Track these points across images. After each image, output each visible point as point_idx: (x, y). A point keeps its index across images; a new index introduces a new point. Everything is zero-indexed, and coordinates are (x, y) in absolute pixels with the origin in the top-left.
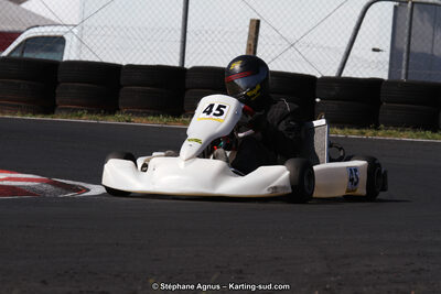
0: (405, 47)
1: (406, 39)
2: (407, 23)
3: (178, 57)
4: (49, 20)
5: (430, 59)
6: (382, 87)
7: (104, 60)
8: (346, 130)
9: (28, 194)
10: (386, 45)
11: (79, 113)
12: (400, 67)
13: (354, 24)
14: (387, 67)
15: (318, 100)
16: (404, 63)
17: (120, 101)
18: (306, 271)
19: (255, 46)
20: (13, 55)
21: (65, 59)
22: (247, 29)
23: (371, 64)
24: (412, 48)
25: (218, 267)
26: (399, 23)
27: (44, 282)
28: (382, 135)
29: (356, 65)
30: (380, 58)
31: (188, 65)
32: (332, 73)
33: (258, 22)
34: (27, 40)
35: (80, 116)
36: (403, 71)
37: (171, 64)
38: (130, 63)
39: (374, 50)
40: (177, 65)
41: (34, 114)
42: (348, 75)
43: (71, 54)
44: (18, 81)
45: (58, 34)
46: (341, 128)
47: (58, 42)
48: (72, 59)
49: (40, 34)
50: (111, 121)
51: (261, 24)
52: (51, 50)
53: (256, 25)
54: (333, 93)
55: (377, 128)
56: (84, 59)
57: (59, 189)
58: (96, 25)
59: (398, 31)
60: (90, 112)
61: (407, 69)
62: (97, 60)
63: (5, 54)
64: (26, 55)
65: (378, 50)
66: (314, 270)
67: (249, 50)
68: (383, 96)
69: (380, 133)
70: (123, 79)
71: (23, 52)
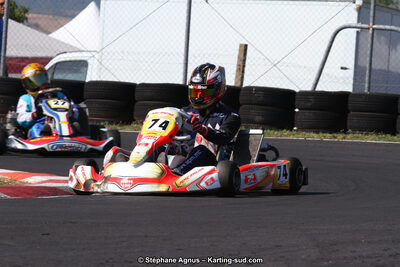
0: (368, 65)
1: (368, 59)
2: (369, 46)
3: (182, 77)
4: (75, 47)
5: (387, 74)
6: (350, 98)
7: (122, 81)
8: (321, 134)
10: (351, 65)
12: (364, 81)
13: (325, 47)
14: (352, 82)
15: (297, 110)
16: (367, 78)
17: (135, 113)
19: (244, 66)
21: (88, 80)
22: (237, 53)
23: (339, 80)
24: (373, 66)
28: (350, 138)
29: (327, 80)
30: (347, 75)
32: (308, 88)
33: (246, 46)
34: (57, 64)
36: (367, 85)
37: (176, 82)
38: (142, 82)
39: (342, 68)
40: (181, 83)
42: (320, 90)
43: (92, 75)
45: (83, 59)
46: (317, 133)
47: (84, 64)
48: (94, 79)
49: (68, 59)
50: (128, 130)
51: (249, 47)
52: (76, 72)
53: (244, 49)
54: (309, 104)
55: (345, 132)
56: (104, 80)
58: (114, 51)
59: (361, 52)
60: (111, 123)
61: (369, 83)
62: (116, 80)
64: (56, 77)
65: (345, 69)
66: (309, 256)
67: (238, 70)
68: (350, 106)
69: (349, 136)
70: (137, 95)
71: (53, 74)
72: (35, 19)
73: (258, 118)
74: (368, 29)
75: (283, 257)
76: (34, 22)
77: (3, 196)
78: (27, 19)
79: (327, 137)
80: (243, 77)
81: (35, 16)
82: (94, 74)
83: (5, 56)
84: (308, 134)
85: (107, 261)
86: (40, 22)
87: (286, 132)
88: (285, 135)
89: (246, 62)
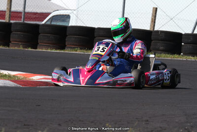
4: (63, 7)
7: (88, 26)
8: (196, 57)
11: (76, 49)
15: (183, 44)
18: (177, 121)
19: (155, 19)
20: (47, 23)
21: (70, 25)
22: (152, 12)
25: (137, 119)
27: (60, 125)
32: (190, 32)
33: (156, 8)
34: (53, 16)
38: (99, 27)
41: (56, 49)
42: (196, 33)
43: (72, 23)
44: (49, 35)
45: (67, 14)
46: (194, 56)
47: (67, 17)
48: (73, 25)
49: (59, 14)
50: (90, 52)
51: (158, 9)
52: (64, 21)
53: (156, 10)
54: (190, 41)
56: (78, 25)
58: (84, 10)
60: (81, 49)
62: (84, 26)
64: (53, 23)
66: (180, 120)
67: (152, 21)
70: (96, 34)
71: (51, 22)
73: (161, 48)
75: (166, 120)
77: (18, 85)
80: (154, 26)
83: (24, 12)
84: (188, 57)
85: (70, 120)
87: (176, 56)
88: (176, 57)
89: (157, 17)
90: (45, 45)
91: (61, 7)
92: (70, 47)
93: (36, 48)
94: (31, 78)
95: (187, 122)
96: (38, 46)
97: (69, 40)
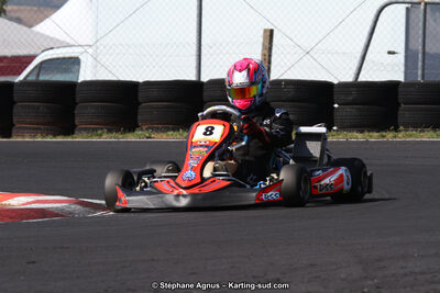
0: (420, 48)
1: (420, 40)
2: (421, 24)
3: (194, 71)
4: (63, 42)
6: (400, 89)
8: (367, 134)
9: (57, 215)
10: (401, 49)
11: (99, 132)
12: (417, 68)
13: (368, 28)
14: (403, 69)
15: (336, 106)
16: (420, 64)
17: (139, 117)
18: (343, 276)
19: (270, 56)
20: (29, 79)
21: (81, 79)
22: (261, 40)
23: (386, 67)
24: (427, 49)
26: (412, 24)
28: (402, 136)
29: (371, 68)
31: (205, 79)
32: (349, 78)
33: (272, 31)
34: (42, 63)
35: (101, 135)
36: (420, 72)
37: (188, 79)
38: (147, 79)
39: (390, 53)
40: (193, 77)
41: (55, 136)
42: (364, 80)
43: (86, 74)
44: (37, 104)
45: (73, 55)
46: (362, 132)
47: (75, 61)
48: (88, 79)
49: (55, 56)
50: (131, 138)
51: (275, 33)
52: (67, 71)
53: (270, 34)
54: (351, 98)
55: (396, 130)
56: (100, 78)
57: (87, 209)
58: (111, 44)
59: (412, 32)
60: (110, 131)
61: (423, 70)
62: (114, 79)
63: (21, 77)
64: (42, 78)
65: (394, 53)
67: (264, 60)
68: (401, 98)
69: (400, 135)
70: (141, 96)
71: (38, 75)
72: (16, 12)
74: (420, 3)
76: (16, 15)
78: (4, 11)
79: (374, 137)
80: (269, 69)
81: (15, 8)
82: (88, 72)
84: (350, 134)
86: (22, 16)
89: (273, 51)
90: (30, 128)
91: (58, 40)
92: (85, 129)
93: (9, 136)
94: (6, 202)
95: (366, 277)
96: (14, 131)
97: (82, 113)
